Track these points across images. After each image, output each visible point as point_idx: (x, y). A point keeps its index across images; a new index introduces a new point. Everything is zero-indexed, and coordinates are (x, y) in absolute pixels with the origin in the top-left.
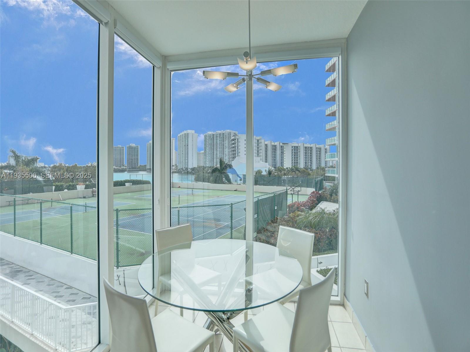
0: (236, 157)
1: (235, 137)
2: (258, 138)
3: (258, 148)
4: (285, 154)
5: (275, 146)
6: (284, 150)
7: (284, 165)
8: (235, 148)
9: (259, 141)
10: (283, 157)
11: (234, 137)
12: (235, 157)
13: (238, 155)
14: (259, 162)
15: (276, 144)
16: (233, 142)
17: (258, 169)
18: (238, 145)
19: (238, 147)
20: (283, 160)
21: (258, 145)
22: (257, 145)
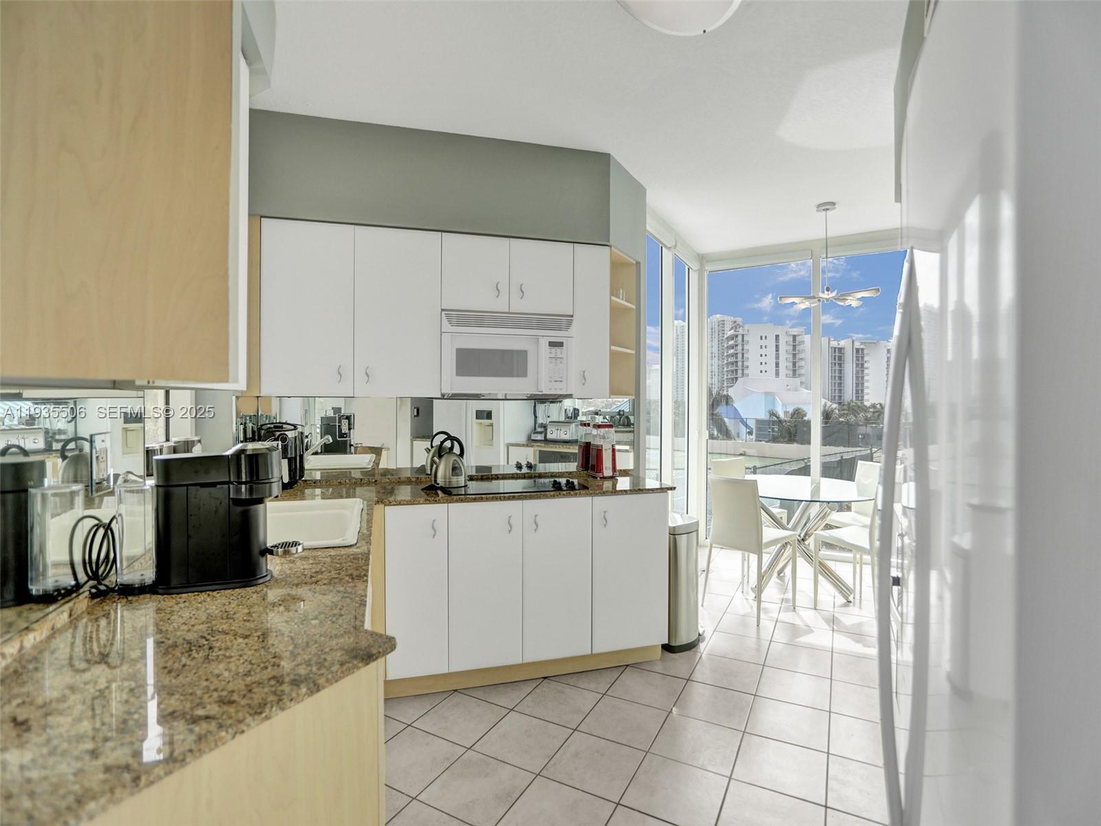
0: (739, 380)
1: (736, 331)
2: (795, 331)
3: (794, 355)
4: (867, 368)
5: (840, 349)
6: (866, 359)
7: (866, 397)
8: (737, 358)
9: (798, 339)
10: (863, 378)
11: (733, 331)
12: (736, 378)
13: (743, 374)
14: (796, 390)
15: (842, 343)
16: (731, 342)
17: (796, 407)
18: (743, 350)
19: (743, 354)
20: (863, 384)
21: (794, 349)
22: (792, 348)
